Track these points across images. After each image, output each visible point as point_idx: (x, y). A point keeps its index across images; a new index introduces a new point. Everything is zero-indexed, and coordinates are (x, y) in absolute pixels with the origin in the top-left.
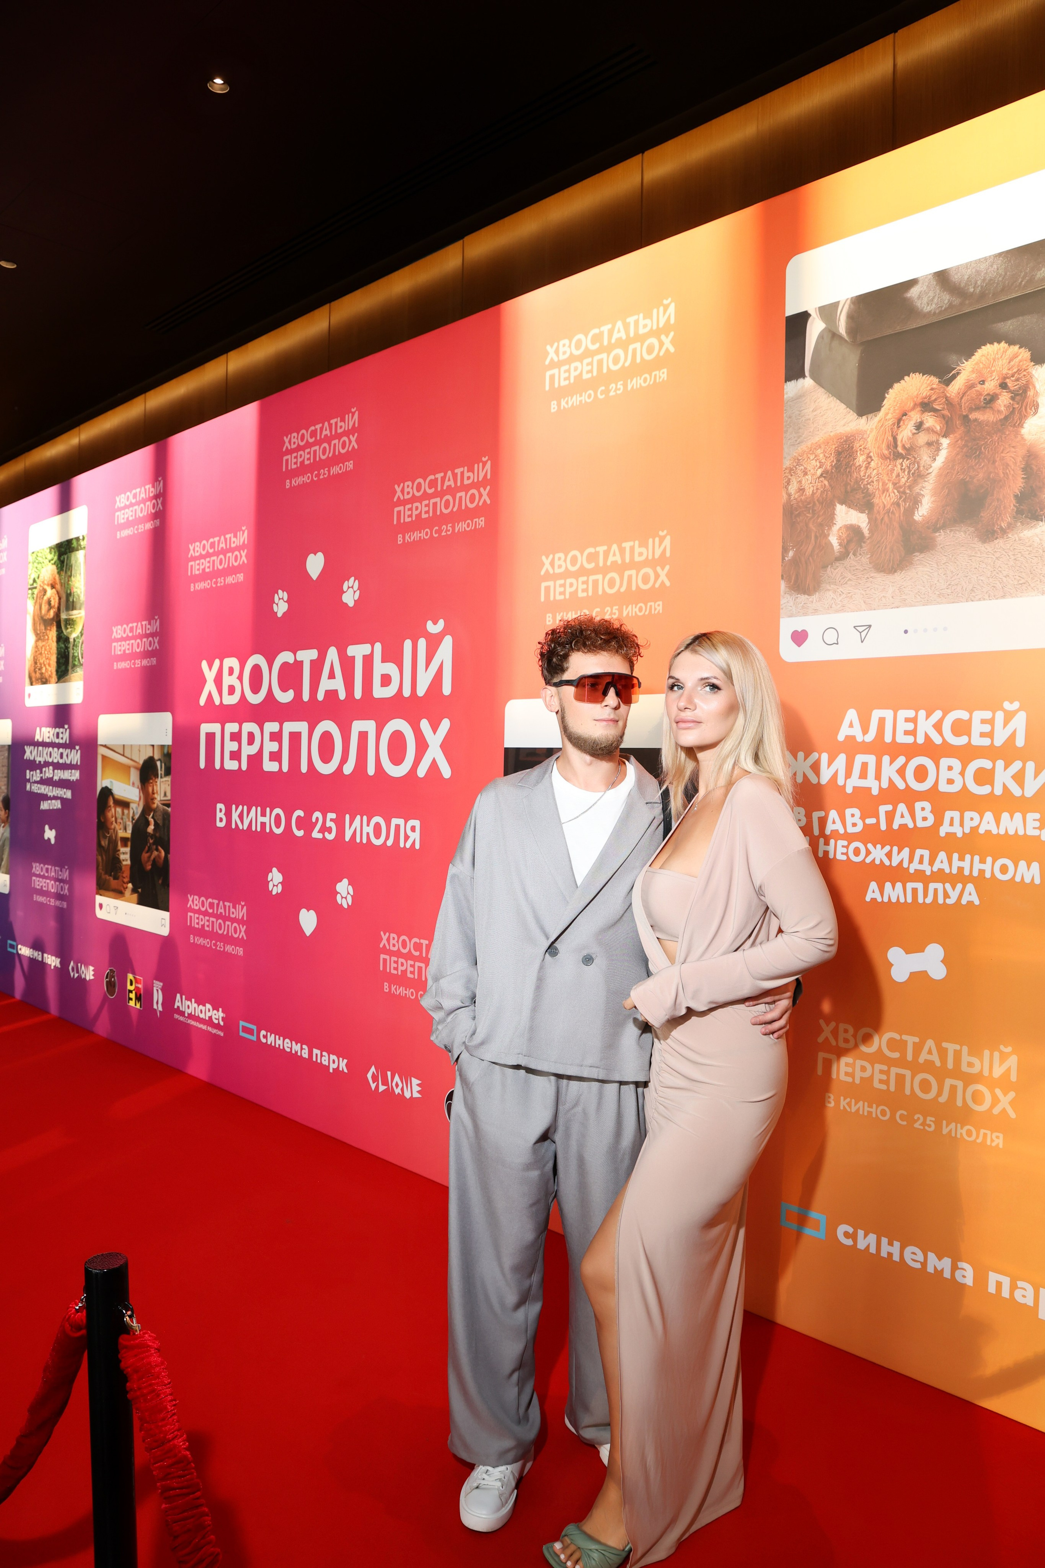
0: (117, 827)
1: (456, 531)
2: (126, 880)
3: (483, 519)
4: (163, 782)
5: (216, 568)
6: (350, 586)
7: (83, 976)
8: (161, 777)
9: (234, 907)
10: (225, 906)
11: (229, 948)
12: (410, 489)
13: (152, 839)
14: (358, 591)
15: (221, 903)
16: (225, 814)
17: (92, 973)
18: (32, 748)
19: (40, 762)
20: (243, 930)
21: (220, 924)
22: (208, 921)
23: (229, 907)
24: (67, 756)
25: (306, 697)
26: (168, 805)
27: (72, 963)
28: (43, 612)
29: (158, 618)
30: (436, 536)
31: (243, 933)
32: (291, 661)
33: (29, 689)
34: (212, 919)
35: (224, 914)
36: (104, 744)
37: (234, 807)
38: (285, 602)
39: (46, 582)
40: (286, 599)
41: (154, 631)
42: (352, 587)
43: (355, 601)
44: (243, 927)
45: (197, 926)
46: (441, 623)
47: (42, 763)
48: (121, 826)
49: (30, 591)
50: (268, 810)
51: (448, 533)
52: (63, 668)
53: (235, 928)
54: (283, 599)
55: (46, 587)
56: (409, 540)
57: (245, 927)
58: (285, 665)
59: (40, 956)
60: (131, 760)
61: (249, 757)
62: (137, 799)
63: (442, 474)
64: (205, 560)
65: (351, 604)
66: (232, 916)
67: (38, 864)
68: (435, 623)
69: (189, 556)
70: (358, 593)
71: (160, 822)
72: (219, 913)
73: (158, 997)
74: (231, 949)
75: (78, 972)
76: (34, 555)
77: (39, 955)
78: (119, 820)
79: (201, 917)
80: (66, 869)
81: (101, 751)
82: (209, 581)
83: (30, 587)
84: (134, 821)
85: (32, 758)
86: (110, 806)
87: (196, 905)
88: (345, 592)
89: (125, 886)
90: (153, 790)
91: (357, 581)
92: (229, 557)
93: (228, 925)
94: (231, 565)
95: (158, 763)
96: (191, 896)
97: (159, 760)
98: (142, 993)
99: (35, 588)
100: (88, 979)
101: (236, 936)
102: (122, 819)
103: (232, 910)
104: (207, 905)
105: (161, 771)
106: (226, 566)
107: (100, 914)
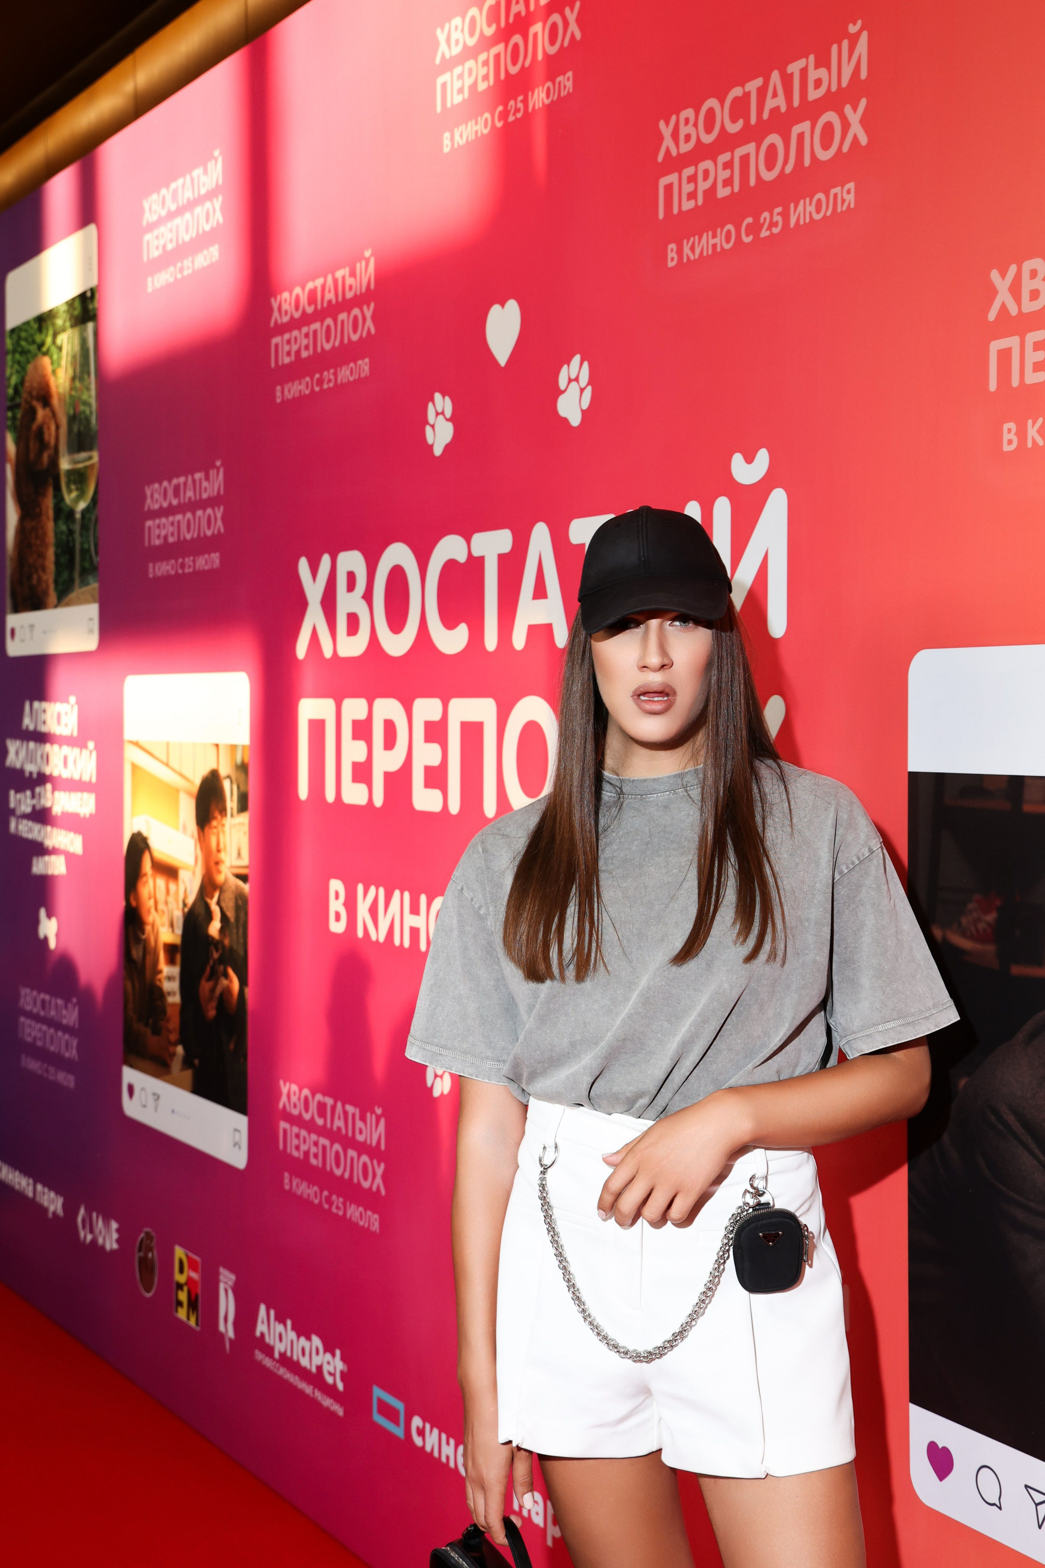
0: (158, 921)
1: (792, 224)
2: (173, 1037)
3: (851, 185)
4: (234, 825)
5: (319, 349)
6: (573, 377)
7: (100, 1241)
8: (232, 816)
9: (363, 1119)
10: (346, 1113)
11: (354, 1212)
12: (690, 129)
13: (217, 950)
14: (589, 389)
15: (339, 1105)
16: (345, 904)
17: (115, 1236)
18: (18, 743)
19: (31, 773)
20: (380, 1171)
21: (337, 1154)
22: (316, 1144)
23: (354, 1116)
24: (75, 762)
25: (491, 642)
26: (244, 878)
27: (82, 1211)
28: (32, 456)
29: (222, 465)
30: (747, 240)
31: (379, 1180)
32: (462, 558)
33: (13, 620)
34: (323, 1141)
35: (344, 1131)
36: (134, 739)
37: (360, 888)
38: (447, 420)
39: (34, 393)
40: (448, 413)
41: (215, 493)
42: (577, 379)
43: (583, 411)
44: (379, 1165)
45: (295, 1154)
46: (763, 457)
47: (35, 776)
48: (165, 920)
49: (10, 414)
50: (423, 899)
51: (776, 230)
52: (65, 575)
53: (365, 1166)
54: (443, 413)
55: (35, 403)
56: (692, 257)
57: (382, 1165)
58: (450, 566)
59: (31, 1188)
60: (181, 775)
61: (387, 776)
62: (191, 861)
63: (759, 82)
64: (300, 330)
65: (575, 420)
66: (360, 1138)
67: (28, 991)
68: (749, 459)
69: (272, 324)
70: (588, 392)
71: (231, 914)
72: (335, 1128)
73: (227, 1305)
74: (357, 1214)
75: (91, 1231)
76: (15, 336)
77: (28, 1184)
78: (161, 906)
79: (303, 1133)
80: (75, 1005)
81: (131, 754)
82: (308, 379)
83: (9, 404)
84: (186, 910)
85: (18, 766)
86: (145, 875)
87: (295, 1106)
88: (564, 392)
89: (171, 1049)
90: (218, 844)
91: (586, 364)
92: (343, 322)
93: (352, 1159)
94: (346, 341)
95: (226, 784)
96: (285, 1084)
97: (229, 777)
98: (199, 1291)
99: (18, 406)
100: (108, 1247)
101: (366, 1185)
102: (166, 903)
103: (359, 1124)
104: (313, 1107)
105: (231, 803)
106: (337, 344)
107: (132, 1108)
